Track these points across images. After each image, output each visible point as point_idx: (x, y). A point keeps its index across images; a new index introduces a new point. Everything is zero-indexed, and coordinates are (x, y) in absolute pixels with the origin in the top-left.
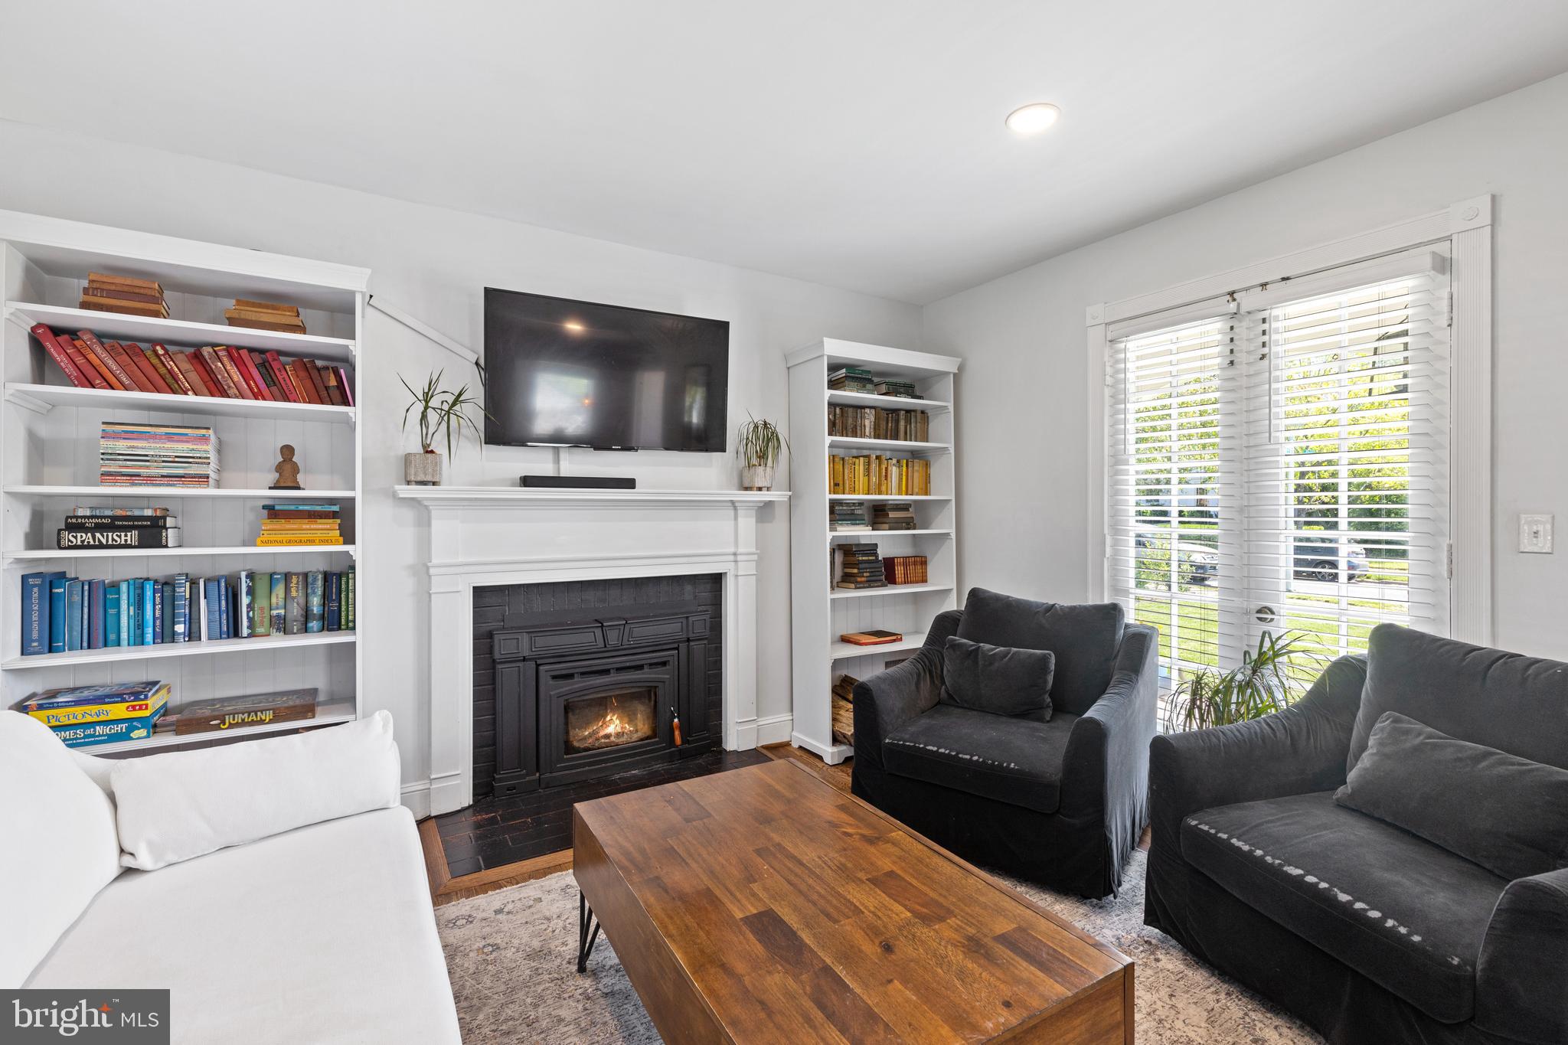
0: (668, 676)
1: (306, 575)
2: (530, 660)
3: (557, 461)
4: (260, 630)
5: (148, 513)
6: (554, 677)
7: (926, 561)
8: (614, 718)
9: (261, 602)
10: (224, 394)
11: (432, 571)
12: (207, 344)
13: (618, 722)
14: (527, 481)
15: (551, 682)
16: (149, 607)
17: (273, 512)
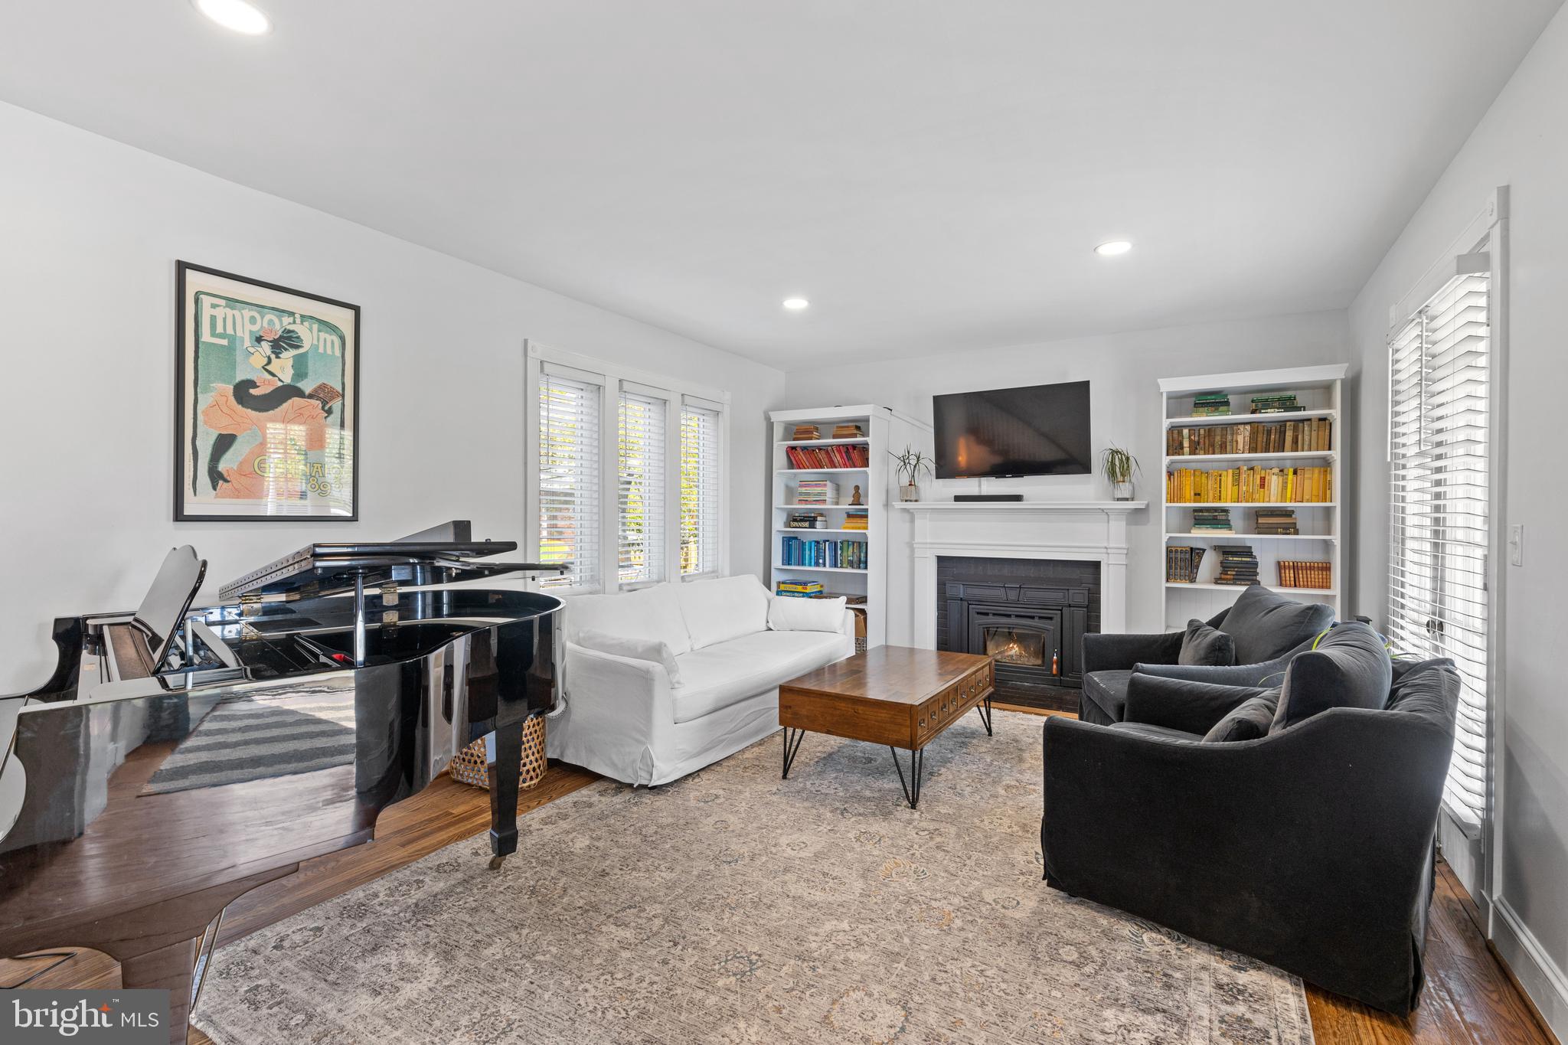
0: (1052, 628)
1: (860, 543)
2: (965, 600)
3: (980, 486)
4: (844, 565)
5: (813, 515)
6: (978, 613)
7: (1330, 568)
8: (1015, 646)
9: (845, 554)
10: (836, 467)
11: (915, 545)
12: (829, 446)
13: (1017, 649)
14: (958, 499)
15: (976, 615)
16: (813, 551)
17: (849, 516)
